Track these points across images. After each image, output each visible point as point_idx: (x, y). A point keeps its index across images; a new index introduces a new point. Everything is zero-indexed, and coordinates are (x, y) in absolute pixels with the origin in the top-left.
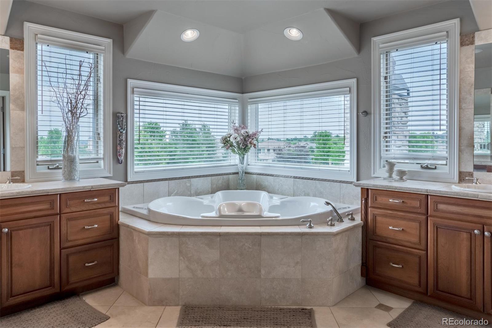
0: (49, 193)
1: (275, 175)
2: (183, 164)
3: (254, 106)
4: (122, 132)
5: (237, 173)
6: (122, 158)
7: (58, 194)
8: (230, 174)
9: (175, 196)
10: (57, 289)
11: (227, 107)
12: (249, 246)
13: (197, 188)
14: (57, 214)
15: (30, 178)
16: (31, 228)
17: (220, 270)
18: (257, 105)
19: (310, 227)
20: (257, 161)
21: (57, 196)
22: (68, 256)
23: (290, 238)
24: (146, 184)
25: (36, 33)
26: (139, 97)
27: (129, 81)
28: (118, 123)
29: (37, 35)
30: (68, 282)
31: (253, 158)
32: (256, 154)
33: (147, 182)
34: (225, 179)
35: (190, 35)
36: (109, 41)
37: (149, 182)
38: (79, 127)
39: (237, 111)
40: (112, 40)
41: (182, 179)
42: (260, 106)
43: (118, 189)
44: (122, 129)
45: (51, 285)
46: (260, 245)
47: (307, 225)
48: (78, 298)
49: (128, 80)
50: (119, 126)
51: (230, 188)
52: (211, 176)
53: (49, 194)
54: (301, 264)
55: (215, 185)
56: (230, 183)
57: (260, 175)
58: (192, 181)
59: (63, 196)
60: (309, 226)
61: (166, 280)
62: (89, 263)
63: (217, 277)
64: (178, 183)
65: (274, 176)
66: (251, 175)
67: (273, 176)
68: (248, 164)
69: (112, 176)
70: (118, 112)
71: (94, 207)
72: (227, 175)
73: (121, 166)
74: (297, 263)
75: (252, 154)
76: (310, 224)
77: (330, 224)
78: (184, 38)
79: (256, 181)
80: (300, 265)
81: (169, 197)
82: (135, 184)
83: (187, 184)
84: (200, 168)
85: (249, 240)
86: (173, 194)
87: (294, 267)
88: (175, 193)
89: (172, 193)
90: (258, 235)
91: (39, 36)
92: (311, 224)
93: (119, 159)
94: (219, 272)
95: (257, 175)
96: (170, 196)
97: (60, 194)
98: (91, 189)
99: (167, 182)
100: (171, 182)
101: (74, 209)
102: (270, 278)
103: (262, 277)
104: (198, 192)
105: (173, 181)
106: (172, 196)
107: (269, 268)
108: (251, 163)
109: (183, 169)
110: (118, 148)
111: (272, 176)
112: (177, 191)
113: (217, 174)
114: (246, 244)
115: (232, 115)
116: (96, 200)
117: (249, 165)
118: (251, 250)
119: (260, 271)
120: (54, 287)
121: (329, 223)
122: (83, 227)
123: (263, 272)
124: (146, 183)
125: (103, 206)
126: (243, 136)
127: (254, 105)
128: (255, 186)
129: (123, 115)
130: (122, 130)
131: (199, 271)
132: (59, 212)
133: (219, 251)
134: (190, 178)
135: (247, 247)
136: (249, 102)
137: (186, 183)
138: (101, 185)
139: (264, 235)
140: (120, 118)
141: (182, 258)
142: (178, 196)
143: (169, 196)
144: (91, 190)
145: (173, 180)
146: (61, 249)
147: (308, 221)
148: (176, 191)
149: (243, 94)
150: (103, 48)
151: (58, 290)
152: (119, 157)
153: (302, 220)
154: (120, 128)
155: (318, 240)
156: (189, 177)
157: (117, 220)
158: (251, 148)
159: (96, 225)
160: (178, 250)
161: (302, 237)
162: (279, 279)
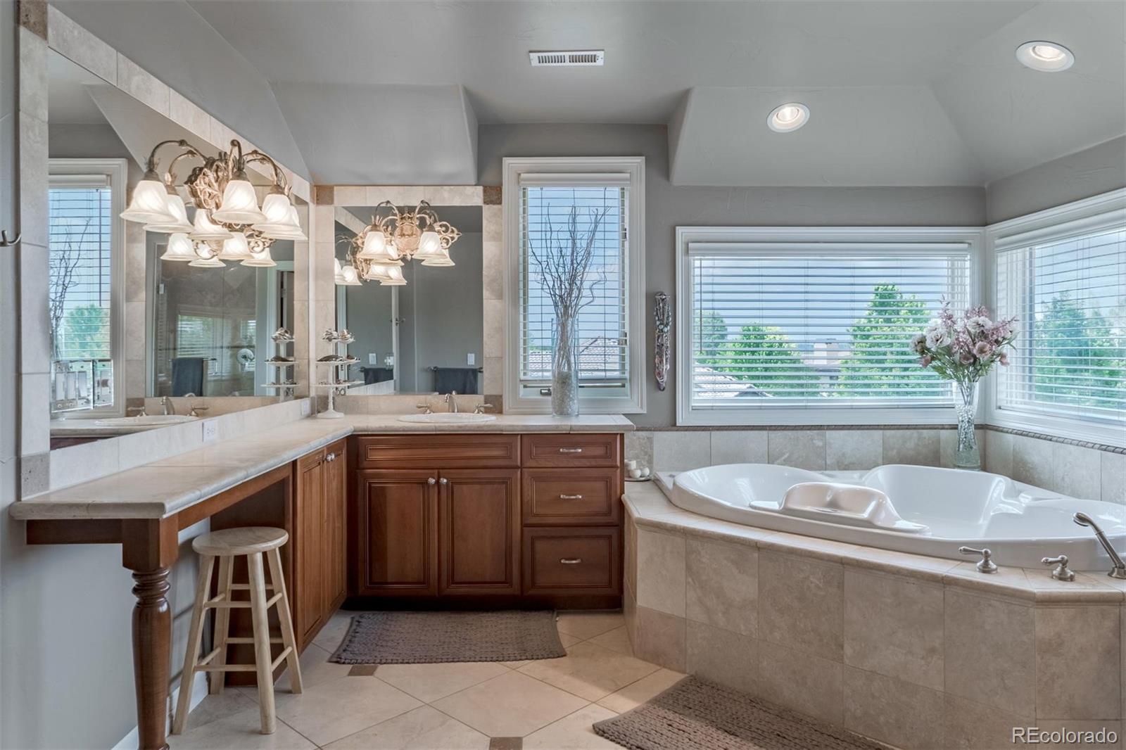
0: (502, 431)
1: (1055, 439)
2: (809, 398)
3: (1018, 255)
4: (662, 330)
5: (955, 427)
6: (666, 378)
7: (518, 434)
8: (943, 427)
9: (784, 465)
10: (514, 590)
11: (945, 264)
12: (818, 583)
13: (844, 455)
14: (517, 467)
15: (510, 408)
16: (479, 483)
17: (758, 622)
18: (1028, 249)
19: (986, 570)
20: (1027, 400)
21: (517, 439)
22: (533, 539)
23: (914, 584)
24: (715, 434)
25: (520, 172)
26: (701, 260)
27: (679, 230)
28: (655, 313)
29: (520, 174)
30: (533, 583)
31: (1014, 390)
32: (1024, 380)
33: (718, 430)
34: (925, 438)
35: (788, 117)
36: (639, 161)
37: (722, 430)
38: (578, 322)
39: (968, 272)
40: (644, 158)
41: (802, 429)
42: (1038, 250)
43: (622, 435)
44: (661, 324)
45: (507, 581)
46: (841, 586)
47: (978, 564)
48: (550, 615)
49: (677, 228)
50: (657, 318)
51: (942, 461)
52: (881, 429)
53: (504, 433)
54: (943, 657)
55: (895, 451)
56: (941, 451)
57: (1021, 435)
58: (827, 436)
59: (525, 439)
60: (981, 567)
61: (665, 618)
62: (566, 559)
63: (754, 637)
64: (792, 437)
65: (1054, 441)
66: (1001, 434)
67: (1051, 440)
68: (999, 404)
69: (645, 412)
70: (658, 293)
71: (577, 463)
72: (930, 429)
73: (664, 396)
74: (932, 651)
75: (1011, 380)
76: (986, 563)
77: (1057, 574)
78: (775, 125)
79: (1014, 450)
80: (939, 659)
81: (769, 465)
82: (691, 432)
83: (814, 441)
84: (852, 408)
85: (818, 570)
86: (779, 461)
87: (923, 658)
88: (783, 458)
89: (776, 460)
90: (836, 562)
91: (523, 176)
92: (990, 562)
93: (660, 381)
94: (757, 626)
95: (1016, 434)
96: (773, 463)
97: (521, 435)
98: (570, 430)
99: (765, 433)
100: (773, 434)
101: (543, 463)
102: (865, 668)
103: (847, 661)
104: (846, 463)
105: (779, 433)
106: (779, 464)
107: (863, 645)
108: (1009, 405)
109: (806, 408)
110: (657, 361)
111: (1048, 440)
112: (788, 457)
113: (909, 425)
114: (812, 579)
115: (956, 281)
116: (580, 450)
117: (1000, 408)
118: (822, 593)
119: (842, 647)
120: (511, 586)
121: (1057, 571)
122: (558, 494)
123: (848, 650)
124: (718, 432)
125: (593, 463)
126: (969, 333)
127: (1019, 250)
128: (1012, 464)
129: (664, 297)
130: (662, 326)
131: (720, 615)
132: (519, 464)
133: (757, 580)
134: (824, 429)
135: (813, 585)
136: (997, 247)
137: (812, 440)
138: (586, 426)
139: (848, 564)
140: (659, 304)
141: (690, 580)
142: (791, 466)
143: (769, 463)
144: (571, 432)
145: (779, 430)
146: (524, 525)
147: (981, 553)
148: (786, 456)
149: (986, 227)
150: (627, 175)
151: (517, 592)
152: (658, 379)
153: (962, 548)
154: (658, 323)
155: (990, 605)
156: (820, 428)
157: (619, 492)
158: (993, 364)
159: (580, 495)
160: (684, 562)
161: (944, 587)
162: (886, 676)
